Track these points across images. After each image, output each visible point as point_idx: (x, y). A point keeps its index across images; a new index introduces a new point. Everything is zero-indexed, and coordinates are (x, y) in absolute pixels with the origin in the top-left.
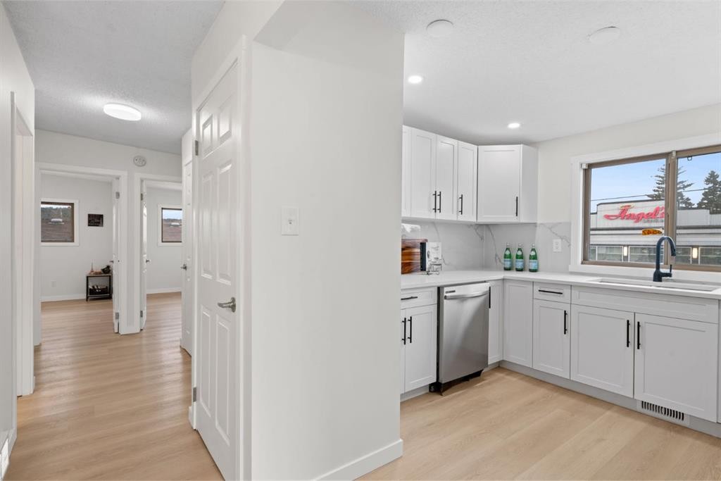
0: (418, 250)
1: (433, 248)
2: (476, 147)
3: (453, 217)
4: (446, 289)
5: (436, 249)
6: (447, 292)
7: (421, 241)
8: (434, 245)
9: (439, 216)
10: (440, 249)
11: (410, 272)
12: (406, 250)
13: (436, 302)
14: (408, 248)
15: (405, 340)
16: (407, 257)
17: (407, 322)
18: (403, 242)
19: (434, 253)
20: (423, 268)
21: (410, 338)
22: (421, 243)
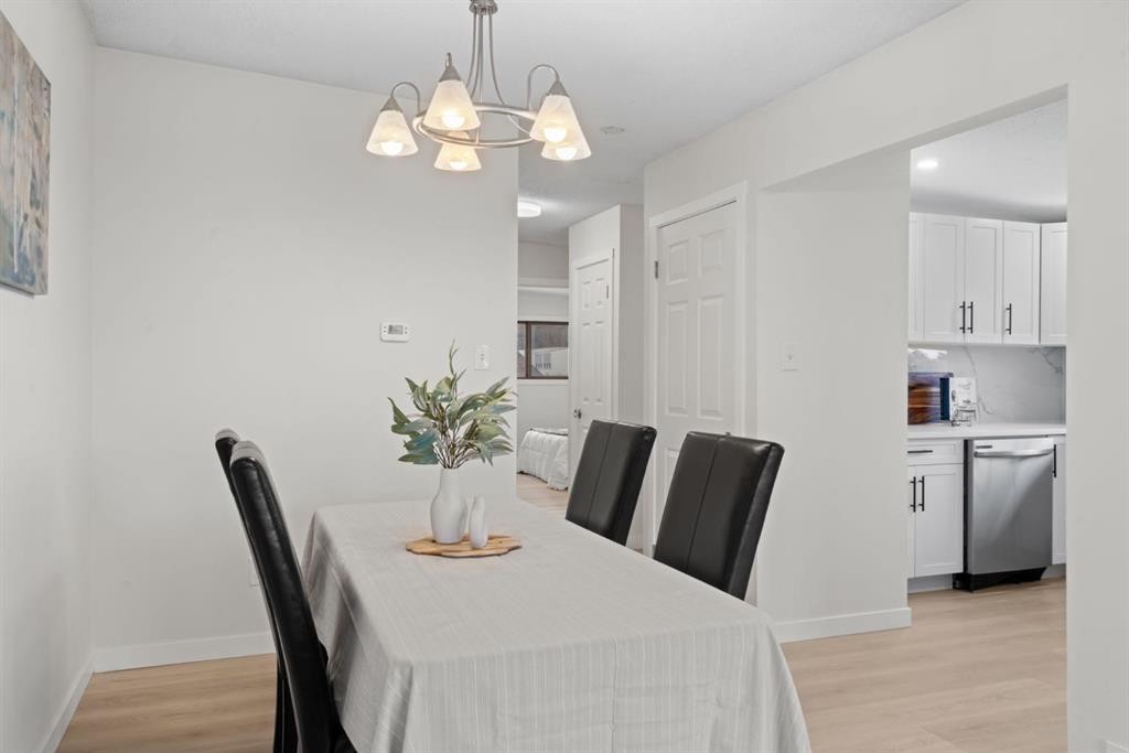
0: (936, 390)
1: (960, 386)
2: (1038, 225)
3: (996, 340)
4: (977, 443)
5: (967, 387)
6: (978, 447)
7: (942, 376)
8: (964, 381)
9: (970, 339)
10: (973, 388)
11: (924, 422)
12: (917, 388)
13: (962, 461)
14: (920, 385)
15: (914, 506)
16: (918, 400)
17: (918, 483)
18: (912, 376)
19: (962, 392)
20: (945, 416)
21: (923, 505)
22: (942, 379)
